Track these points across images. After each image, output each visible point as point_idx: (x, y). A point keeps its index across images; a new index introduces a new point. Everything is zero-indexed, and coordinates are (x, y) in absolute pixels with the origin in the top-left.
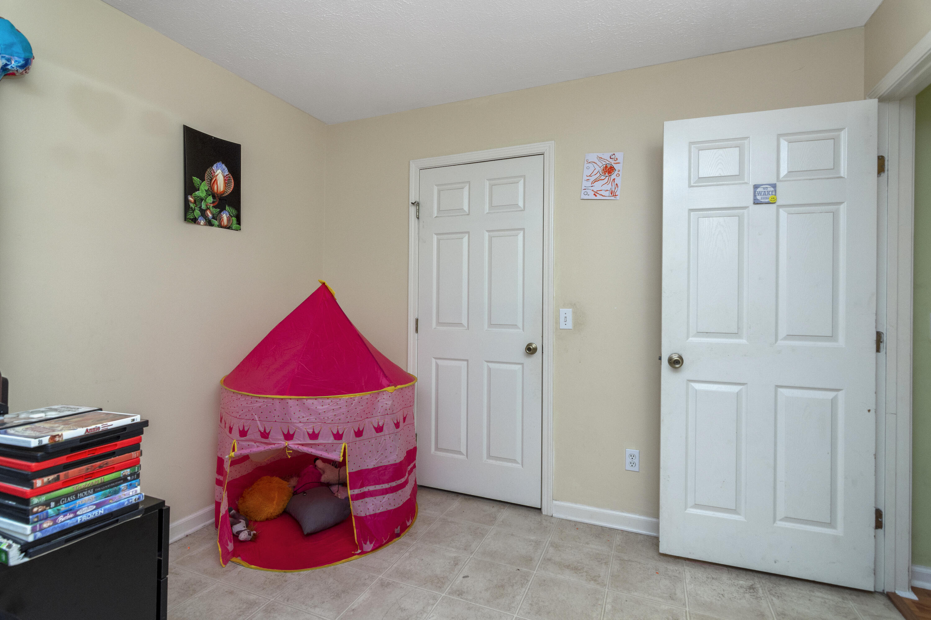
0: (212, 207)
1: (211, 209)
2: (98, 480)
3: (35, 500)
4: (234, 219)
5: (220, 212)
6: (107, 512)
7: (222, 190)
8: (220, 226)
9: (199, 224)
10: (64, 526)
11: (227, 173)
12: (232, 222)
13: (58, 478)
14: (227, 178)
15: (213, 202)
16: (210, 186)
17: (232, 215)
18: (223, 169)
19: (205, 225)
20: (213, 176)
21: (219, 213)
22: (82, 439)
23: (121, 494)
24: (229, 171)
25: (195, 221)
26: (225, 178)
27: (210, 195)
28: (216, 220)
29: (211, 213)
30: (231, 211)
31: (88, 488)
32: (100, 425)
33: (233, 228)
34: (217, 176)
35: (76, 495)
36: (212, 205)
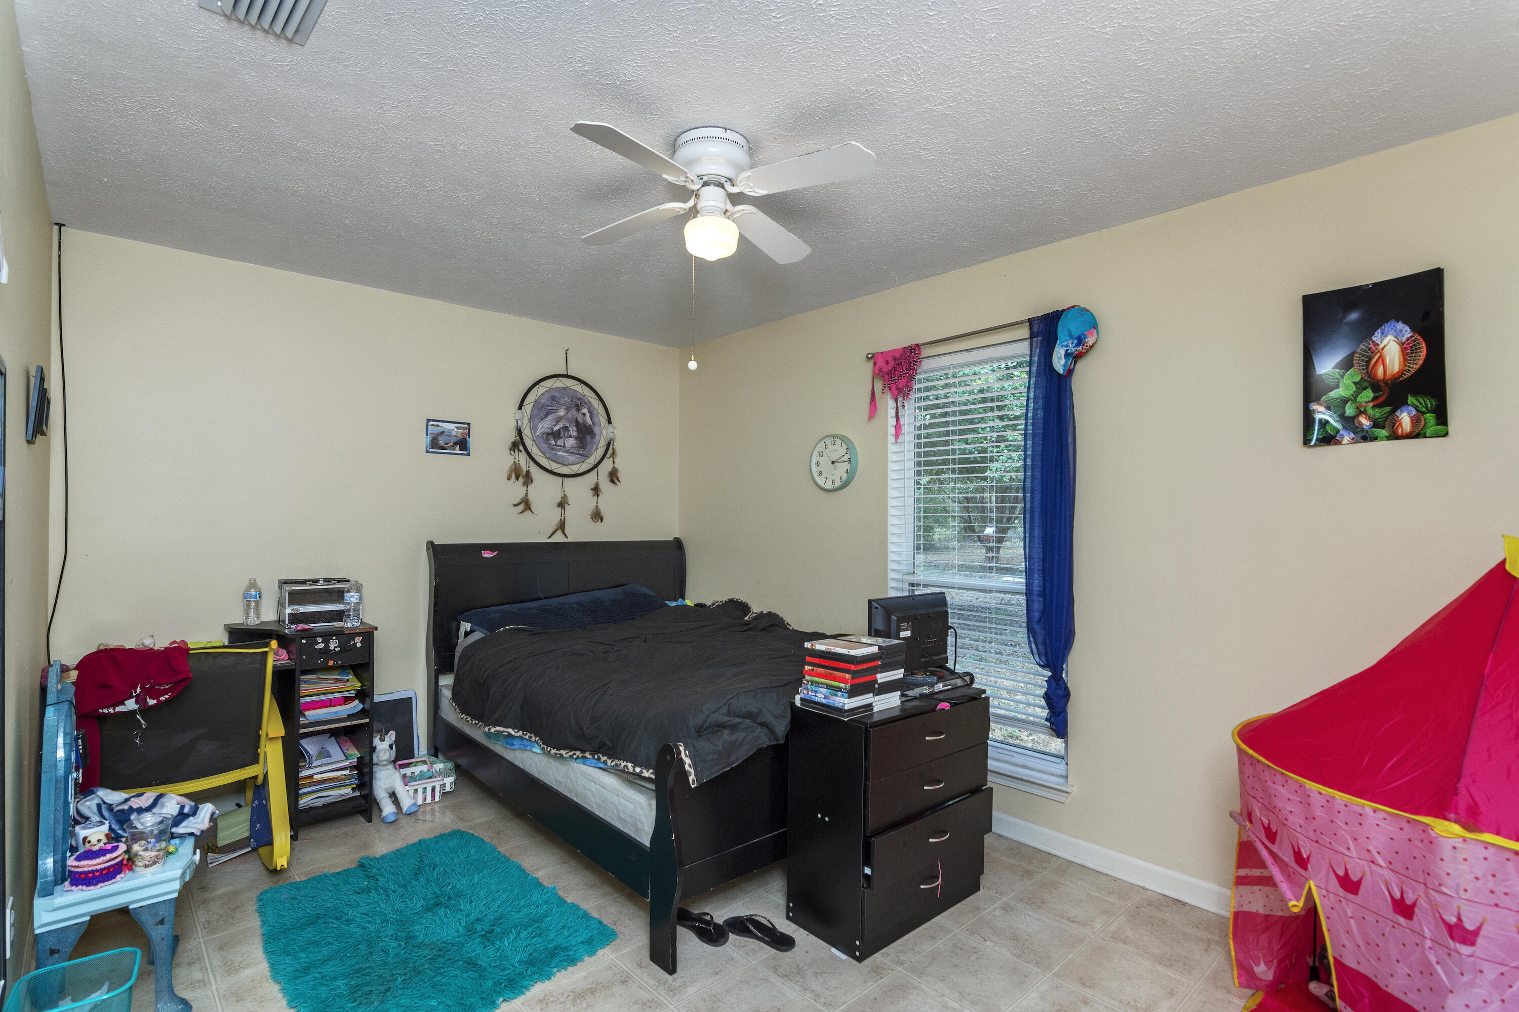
0: (1372, 407)
1: (1370, 411)
2: (829, 682)
3: (807, 677)
4: (1430, 418)
5: (1393, 411)
6: (828, 704)
7: (1396, 369)
8: (1394, 436)
9: (1339, 443)
10: (811, 698)
11: (1410, 335)
12: (1425, 423)
13: (813, 670)
14: (1408, 344)
15: (1374, 399)
16: (1367, 372)
17: (1424, 409)
18: (1398, 331)
19: (1354, 441)
20: (1372, 353)
21: (1389, 415)
22: (823, 652)
23: (837, 699)
24: (1412, 329)
25: (1328, 439)
26: (1405, 346)
27: (1365, 389)
28: (1383, 428)
29: (1369, 418)
30: (1421, 403)
31: (824, 684)
32: (832, 648)
33: (1428, 434)
34: (1383, 349)
35: (819, 684)
36: (1371, 405)
